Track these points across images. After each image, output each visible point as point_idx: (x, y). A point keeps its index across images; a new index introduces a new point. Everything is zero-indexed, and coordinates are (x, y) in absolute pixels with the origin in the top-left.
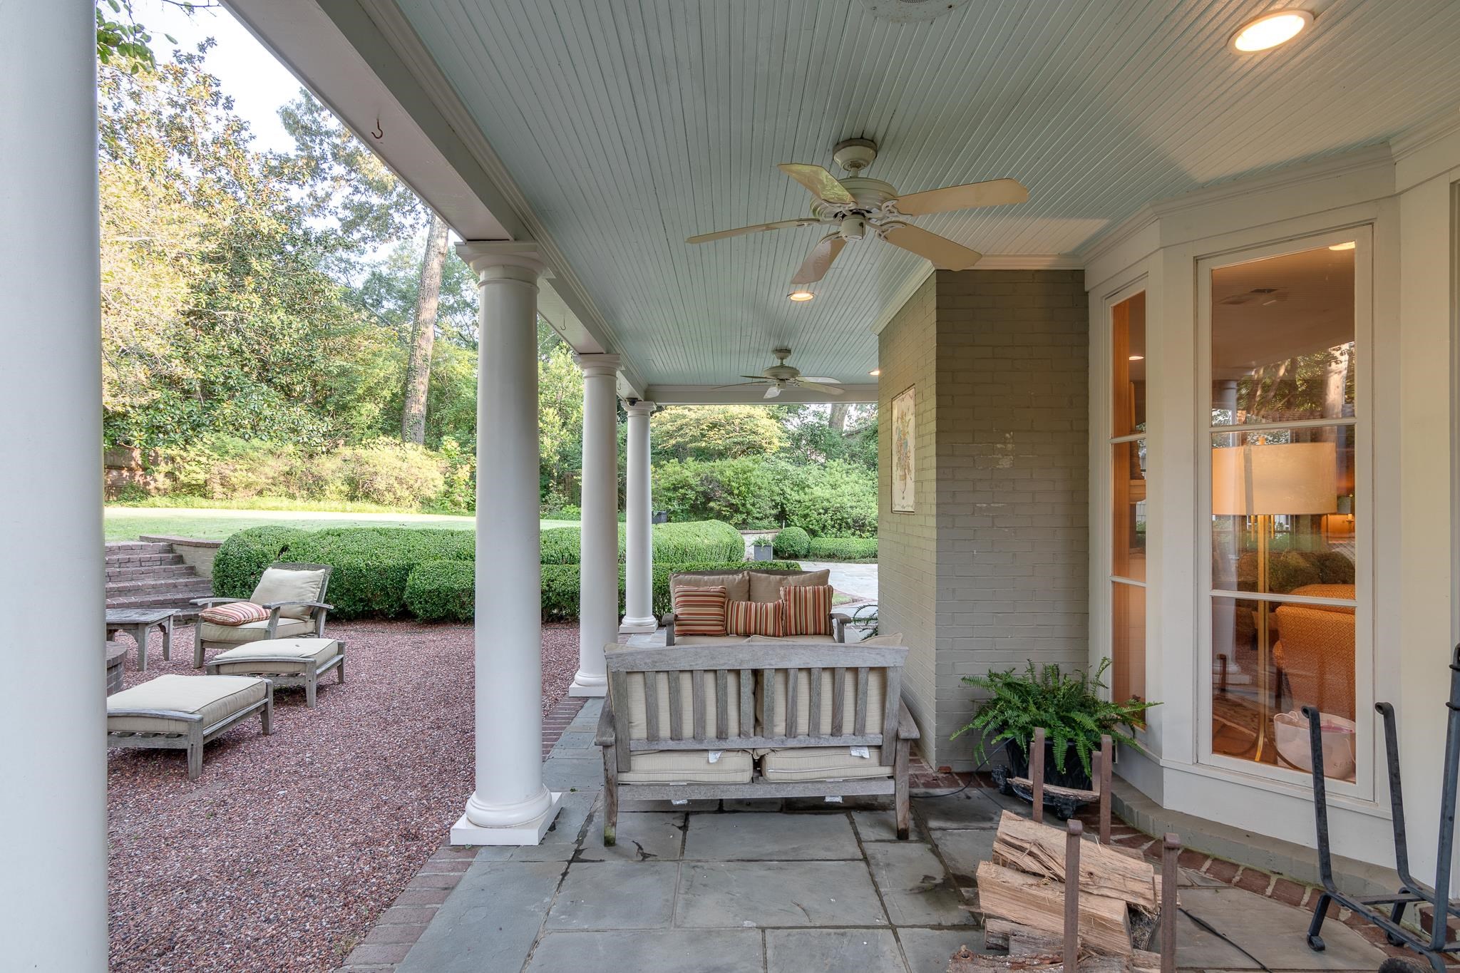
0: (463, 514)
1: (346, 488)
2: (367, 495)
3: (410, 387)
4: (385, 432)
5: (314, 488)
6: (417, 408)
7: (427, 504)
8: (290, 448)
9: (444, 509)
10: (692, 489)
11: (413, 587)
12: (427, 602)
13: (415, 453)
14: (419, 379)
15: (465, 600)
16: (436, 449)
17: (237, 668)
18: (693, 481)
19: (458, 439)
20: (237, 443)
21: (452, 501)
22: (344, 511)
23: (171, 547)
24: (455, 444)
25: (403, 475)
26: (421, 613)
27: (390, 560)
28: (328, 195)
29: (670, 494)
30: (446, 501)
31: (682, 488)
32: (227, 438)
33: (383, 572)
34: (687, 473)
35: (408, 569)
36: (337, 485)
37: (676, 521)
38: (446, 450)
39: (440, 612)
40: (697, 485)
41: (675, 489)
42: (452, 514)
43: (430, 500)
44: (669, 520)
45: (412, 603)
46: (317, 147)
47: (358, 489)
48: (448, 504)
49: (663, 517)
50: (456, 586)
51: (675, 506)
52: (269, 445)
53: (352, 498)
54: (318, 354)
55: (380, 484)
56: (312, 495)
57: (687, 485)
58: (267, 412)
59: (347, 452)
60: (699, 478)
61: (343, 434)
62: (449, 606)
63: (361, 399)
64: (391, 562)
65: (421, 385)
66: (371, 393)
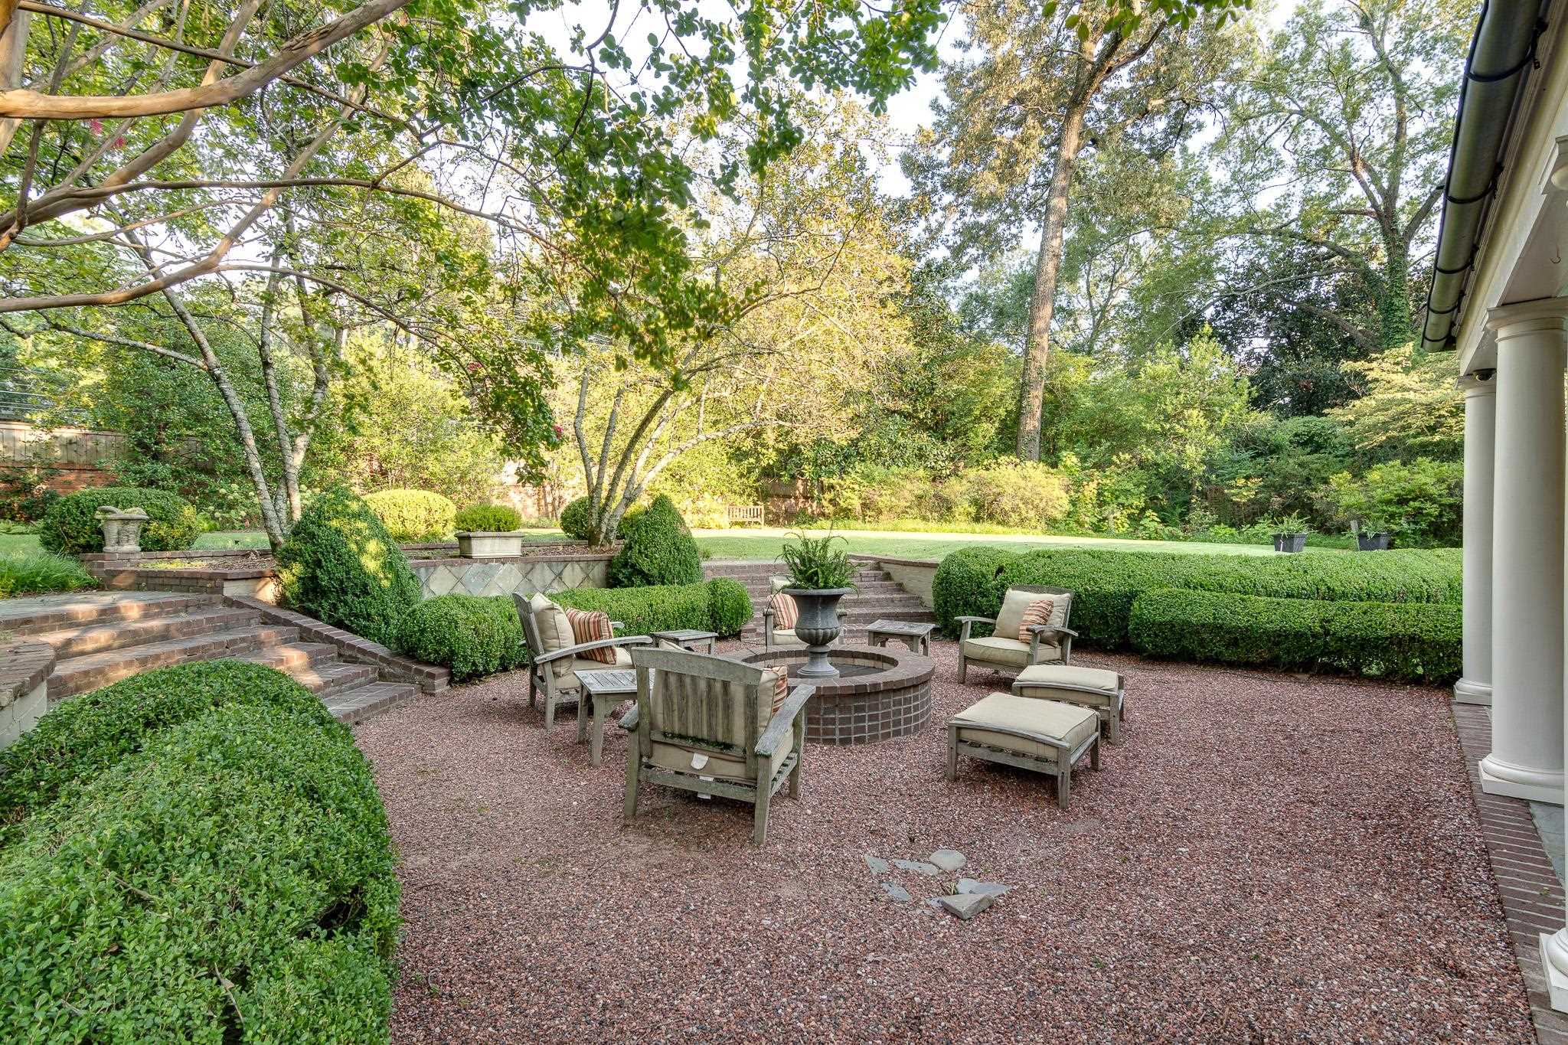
0: (1090, 536)
1: (973, 510)
2: (991, 516)
3: (1025, 403)
4: (1002, 452)
5: (944, 509)
6: (1032, 424)
7: (1052, 524)
8: (921, 472)
9: (1069, 531)
10: (1433, 501)
11: (1139, 618)
12: (1156, 636)
13: (1035, 472)
14: (1034, 393)
15: (1205, 636)
16: (1054, 465)
17: (1039, 692)
18: (1433, 490)
19: (1077, 454)
20: (878, 471)
21: (1077, 522)
22: (974, 532)
23: (878, 565)
24: (1075, 459)
25: (1028, 494)
26: (1150, 647)
27: (1110, 587)
28: (941, 225)
29: (1392, 509)
30: (1071, 522)
31: (1414, 499)
32: (873, 467)
33: (1104, 598)
34: (1421, 479)
35: (1132, 596)
36: (964, 506)
37: (1403, 546)
38: (1065, 466)
39: (1174, 649)
40: (1440, 495)
41: (1402, 501)
42: (1078, 535)
43: (1055, 521)
44: (1391, 546)
45: (1139, 635)
46: (929, 183)
47: (984, 511)
48: (1073, 525)
49: (1383, 541)
50: (1194, 620)
51: (1404, 525)
52: (904, 471)
53: (977, 519)
54: (938, 380)
55: (1006, 503)
56: (942, 518)
57: (1423, 495)
58: (901, 441)
59: (972, 473)
60: (1444, 486)
61: (963, 456)
62: (1185, 643)
63: (977, 420)
64: (1111, 588)
65: (1036, 399)
66: (986, 415)
